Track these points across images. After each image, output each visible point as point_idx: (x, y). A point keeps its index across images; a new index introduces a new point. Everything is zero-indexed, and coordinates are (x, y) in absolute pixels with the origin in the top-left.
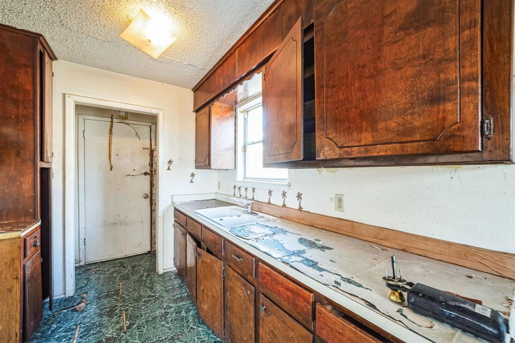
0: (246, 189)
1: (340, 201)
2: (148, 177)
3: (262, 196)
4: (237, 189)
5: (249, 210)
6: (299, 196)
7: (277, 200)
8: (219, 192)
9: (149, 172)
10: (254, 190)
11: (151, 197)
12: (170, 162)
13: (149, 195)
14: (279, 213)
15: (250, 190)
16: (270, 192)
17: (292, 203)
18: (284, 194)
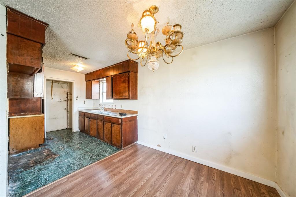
0: (103, 105)
1: (122, 106)
2: (66, 102)
3: (107, 107)
4: (100, 105)
5: (104, 110)
6: (115, 106)
7: (111, 107)
8: (94, 106)
9: (66, 100)
10: (105, 105)
11: (67, 109)
12: (77, 97)
13: (66, 108)
14: (111, 110)
15: (104, 105)
16: (109, 105)
17: (114, 108)
18: (112, 106)
